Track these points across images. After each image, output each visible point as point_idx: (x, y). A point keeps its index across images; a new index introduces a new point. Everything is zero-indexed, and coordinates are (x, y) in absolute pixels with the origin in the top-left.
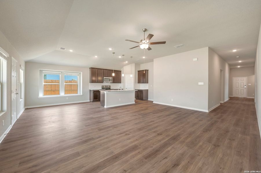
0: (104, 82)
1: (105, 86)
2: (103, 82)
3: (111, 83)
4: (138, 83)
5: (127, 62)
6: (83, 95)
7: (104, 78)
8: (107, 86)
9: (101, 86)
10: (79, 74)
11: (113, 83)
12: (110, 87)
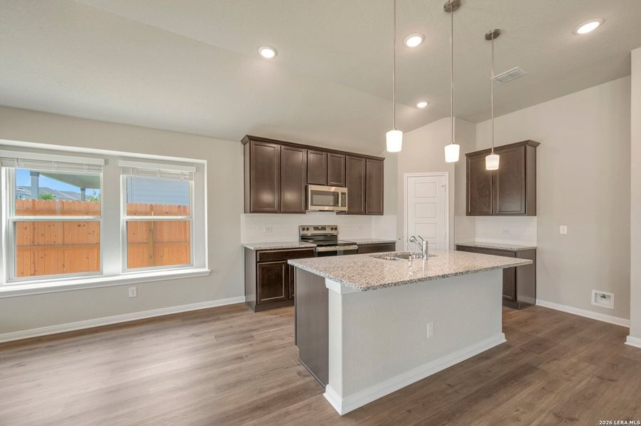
0: (310, 207)
1: (316, 228)
2: (306, 207)
3: (339, 213)
4: (469, 214)
5: (422, 105)
6: (211, 273)
7: (311, 188)
8: (323, 228)
9: (297, 227)
10: (193, 169)
11: (349, 213)
12: (334, 232)
